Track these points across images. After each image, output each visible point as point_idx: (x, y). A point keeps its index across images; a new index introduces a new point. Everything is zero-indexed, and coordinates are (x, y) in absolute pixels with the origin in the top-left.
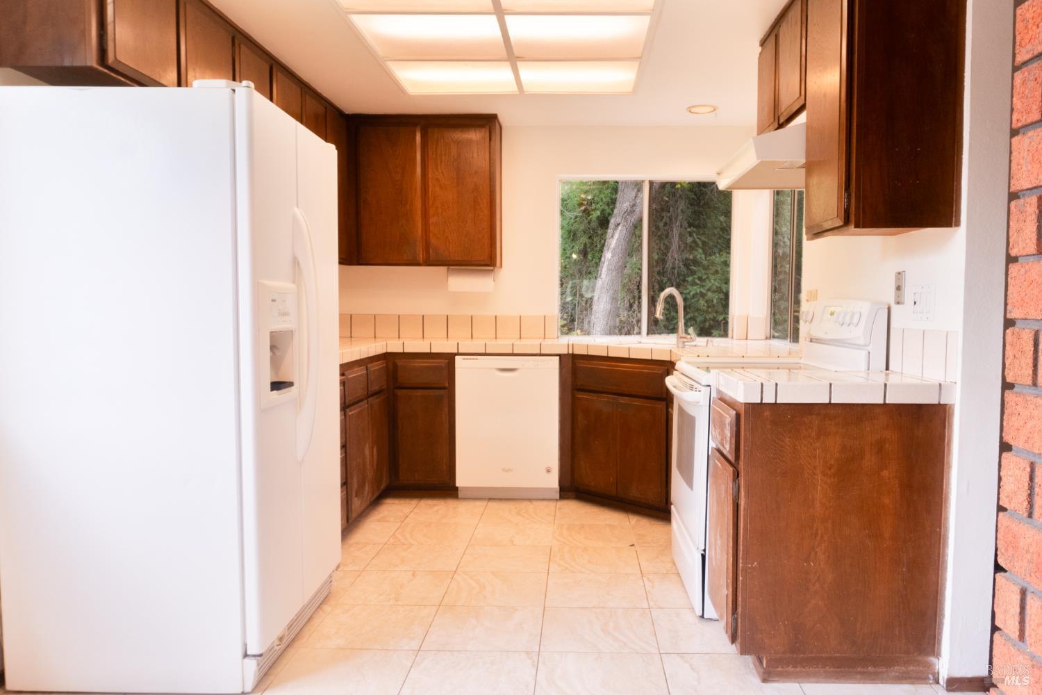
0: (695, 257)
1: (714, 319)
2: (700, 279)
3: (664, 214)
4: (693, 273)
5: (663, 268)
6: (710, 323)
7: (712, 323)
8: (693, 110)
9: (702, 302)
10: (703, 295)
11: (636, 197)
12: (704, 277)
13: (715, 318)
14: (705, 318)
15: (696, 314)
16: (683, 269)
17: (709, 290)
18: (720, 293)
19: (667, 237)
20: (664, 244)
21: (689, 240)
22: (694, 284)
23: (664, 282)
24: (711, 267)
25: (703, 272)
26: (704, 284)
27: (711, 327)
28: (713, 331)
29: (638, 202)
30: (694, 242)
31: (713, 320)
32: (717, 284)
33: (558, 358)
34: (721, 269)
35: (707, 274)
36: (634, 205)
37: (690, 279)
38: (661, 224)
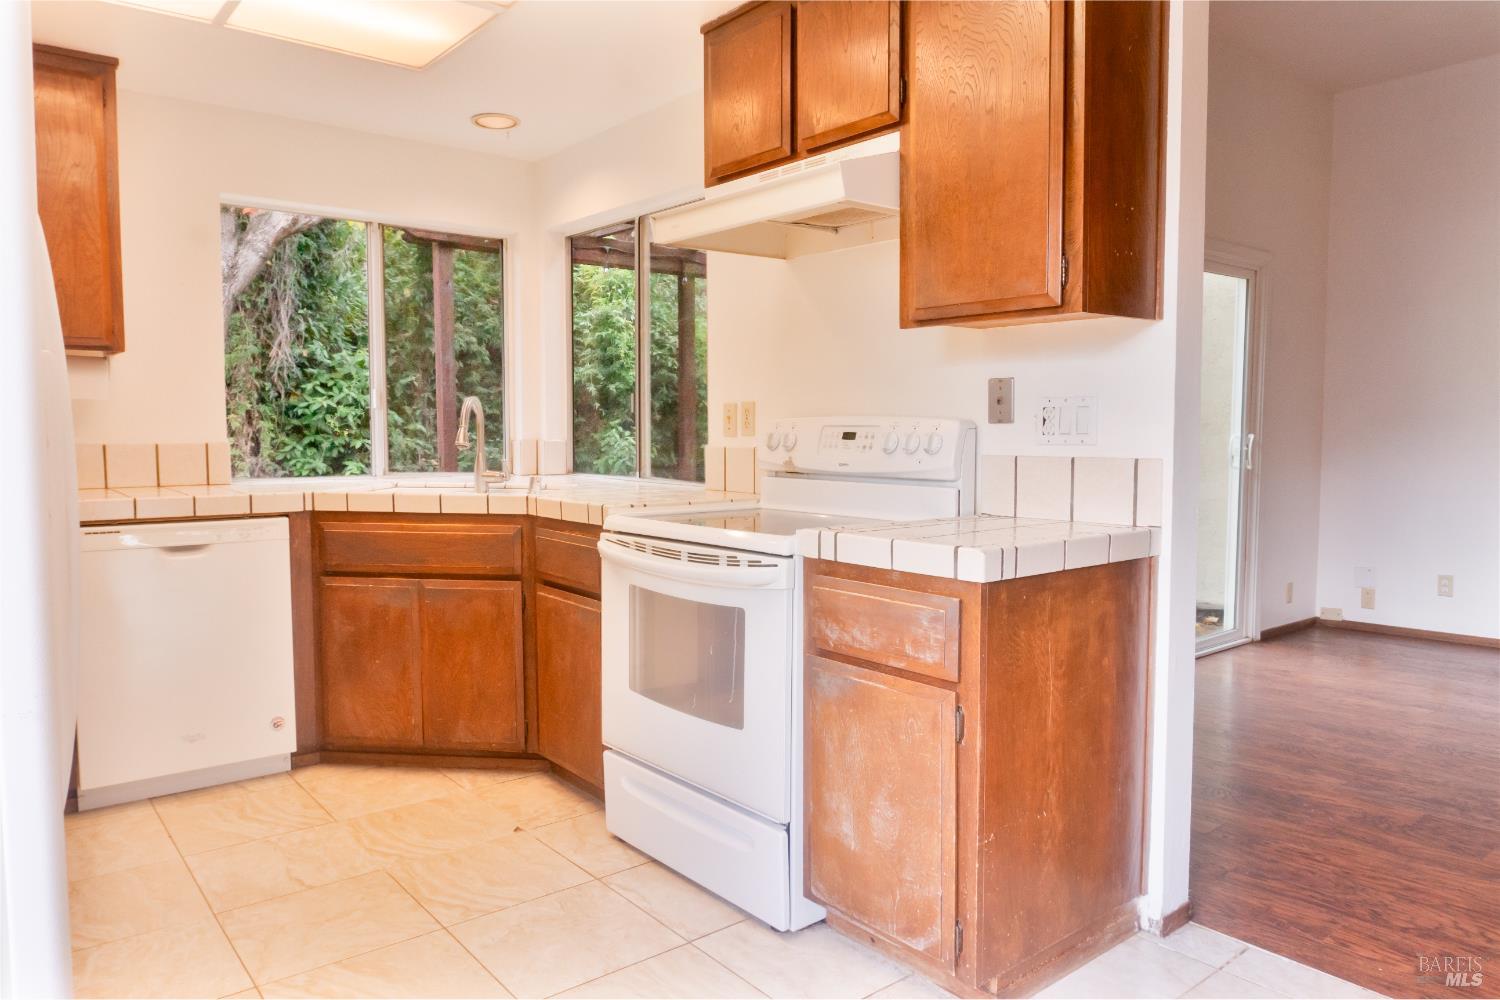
0: (312, 354)
1: (346, 446)
2: (323, 385)
3: (264, 285)
4: (309, 378)
5: (264, 368)
6: (339, 452)
7: (342, 450)
8: (482, 121)
9: (332, 422)
10: (331, 411)
11: (236, 253)
12: (330, 383)
13: (349, 444)
14: (333, 444)
15: (319, 438)
16: (298, 372)
17: (338, 403)
18: (357, 407)
19: (269, 320)
20: (265, 331)
21: (303, 327)
22: (315, 393)
23: (267, 389)
24: (338, 369)
25: (327, 376)
26: (330, 393)
27: (342, 457)
28: (346, 463)
29: (240, 261)
30: (308, 330)
31: (344, 446)
32: (353, 394)
33: (286, 519)
34: (357, 373)
35: (332, 379)
36: (233, 267)
37: (309, 386)
38: (260, 301)
